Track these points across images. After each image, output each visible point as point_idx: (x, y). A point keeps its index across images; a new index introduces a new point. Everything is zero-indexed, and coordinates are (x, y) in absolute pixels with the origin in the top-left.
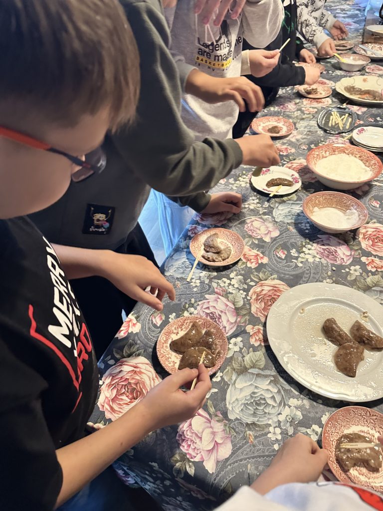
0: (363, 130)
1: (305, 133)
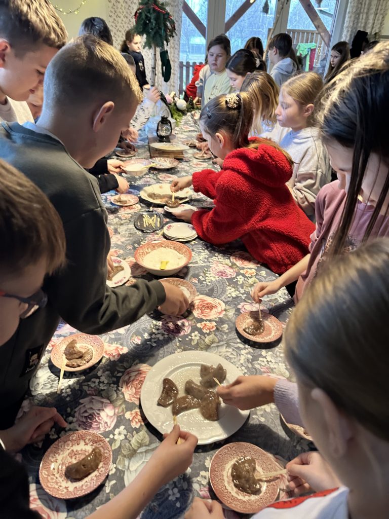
0: (170, 226)
1: (127, 235)
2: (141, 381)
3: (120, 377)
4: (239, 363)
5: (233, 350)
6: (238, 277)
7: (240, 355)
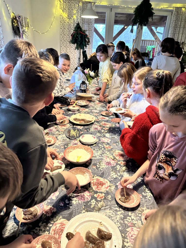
0: (83, 136)
1: (62, 141)
2: (62, 230)
3: (51, 227)
4: (116, 220)
5: (113, 211)
6: (117, 166)
7: (117, 215)
